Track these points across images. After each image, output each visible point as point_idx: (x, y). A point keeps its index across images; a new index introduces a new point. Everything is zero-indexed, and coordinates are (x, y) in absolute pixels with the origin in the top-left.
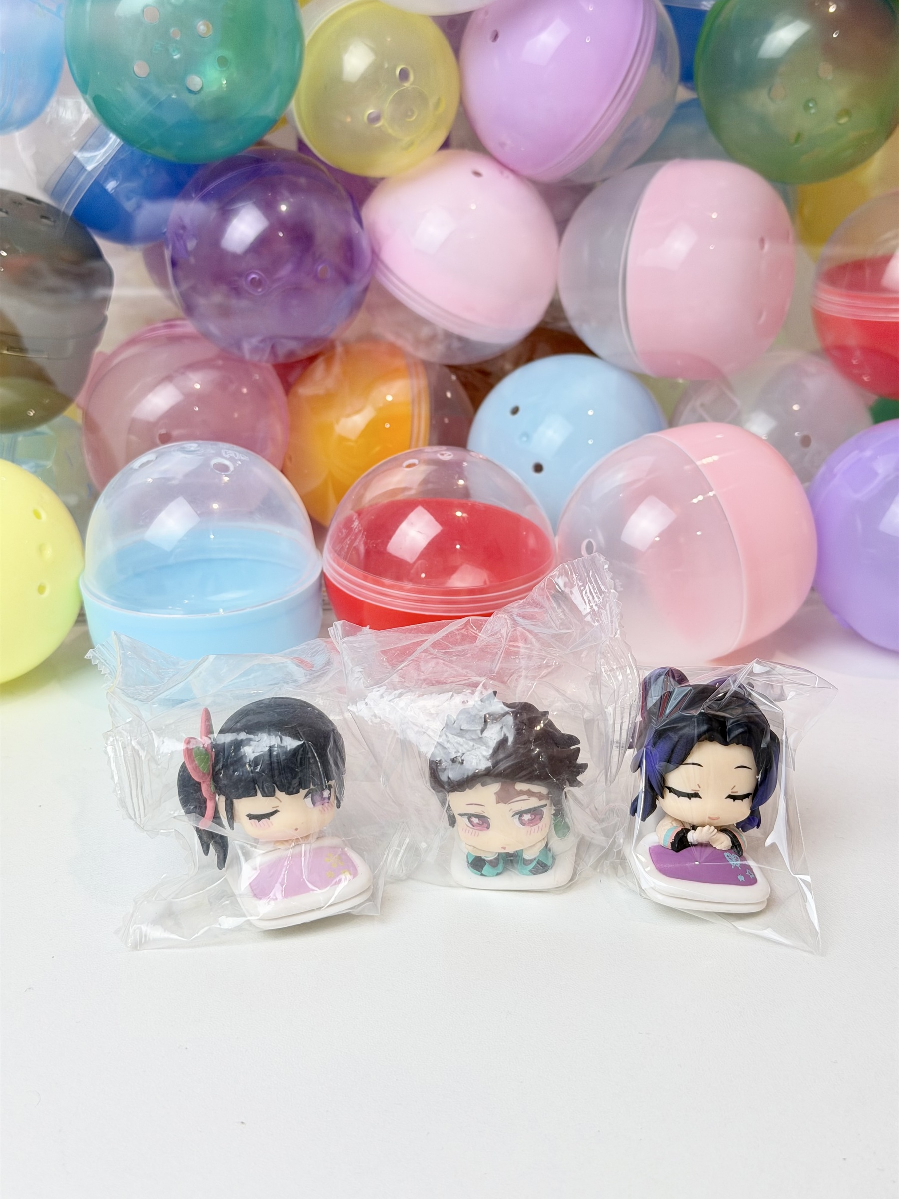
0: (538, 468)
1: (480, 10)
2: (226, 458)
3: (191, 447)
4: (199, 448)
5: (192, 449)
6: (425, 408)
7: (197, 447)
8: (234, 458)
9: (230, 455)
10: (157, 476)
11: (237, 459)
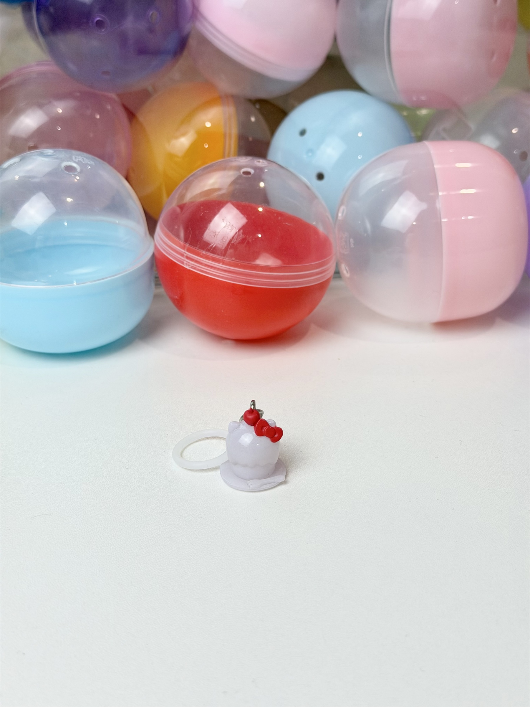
0: (320, 177)
2: (75, 162)
3: (48, 152)
4: (54, 154)
5: (49, 154)
6: (234, 131)
7: (53, 153)
8: (82, 162)
9: (78, 160)
10: (22, 174)
11: (84, 162)
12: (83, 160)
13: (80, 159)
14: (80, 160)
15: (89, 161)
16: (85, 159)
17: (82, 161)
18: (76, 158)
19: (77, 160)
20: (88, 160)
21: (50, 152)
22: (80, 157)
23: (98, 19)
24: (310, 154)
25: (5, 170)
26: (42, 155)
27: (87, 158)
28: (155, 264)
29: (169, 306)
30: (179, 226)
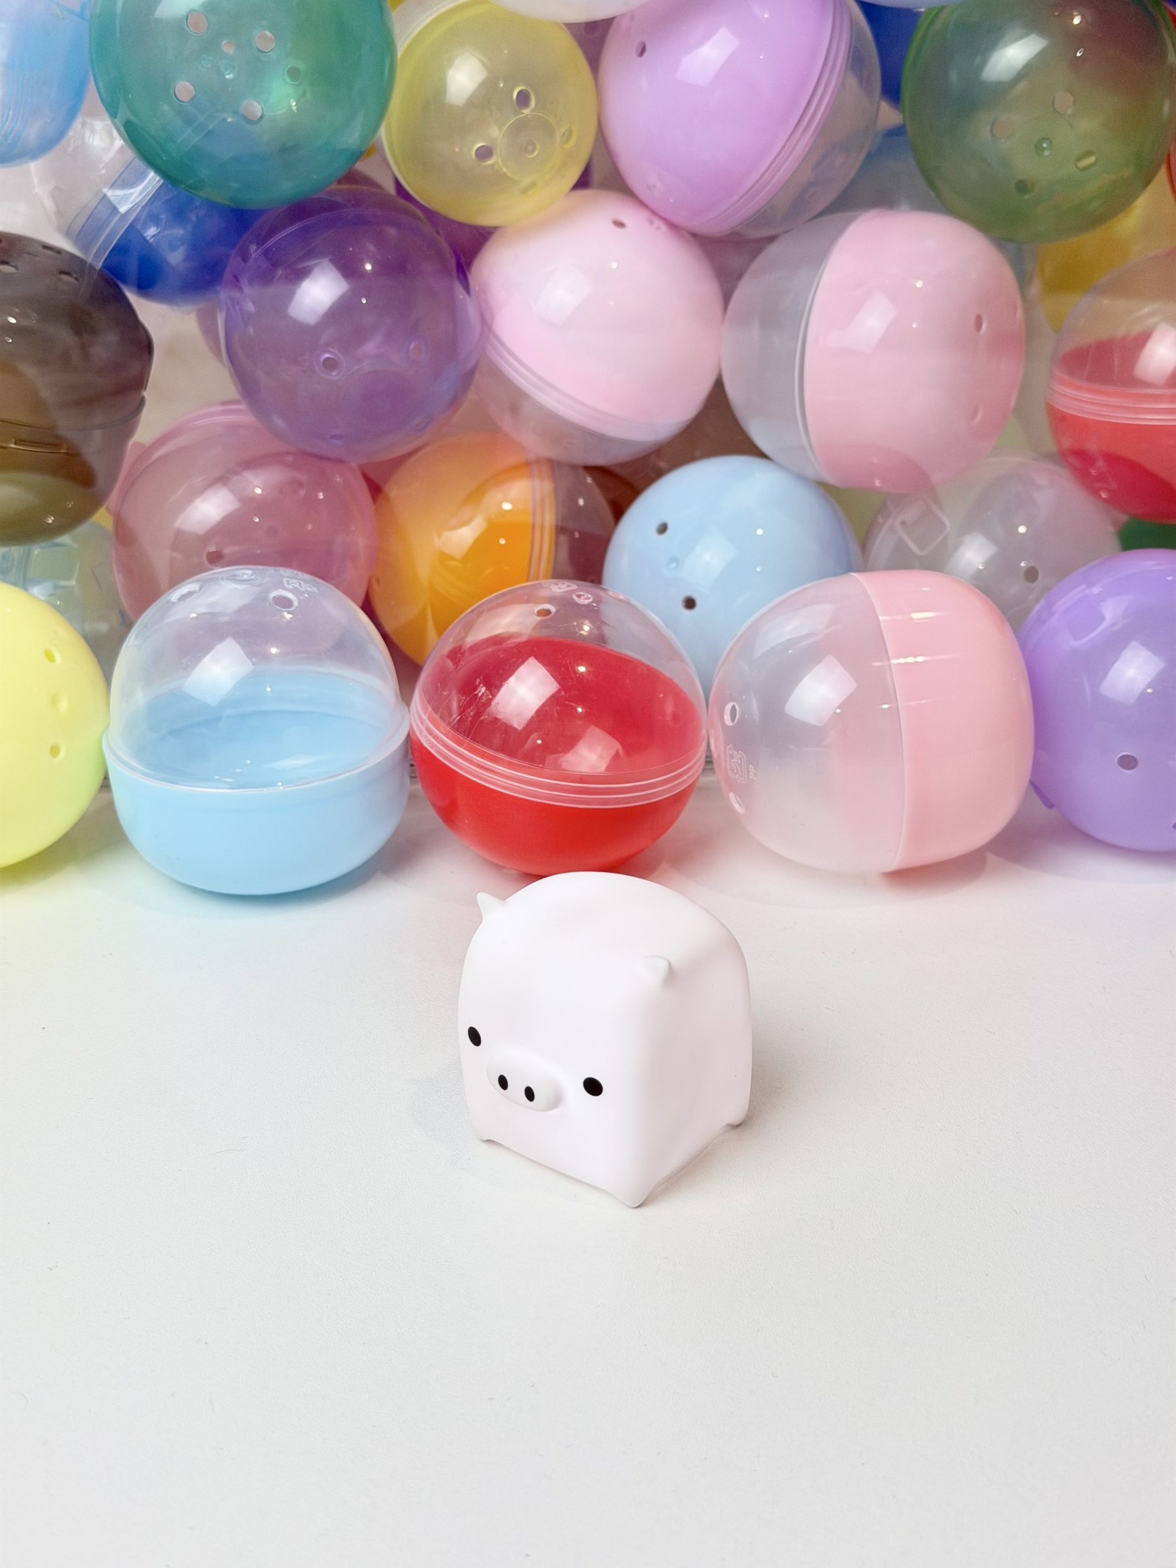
0: (690, 603)
1: (623, 15)
2: (289, 589)
3: (244, 574)
4: (254, 576)
5: (246, 577)
6: (549, 519)
7: (252, 575)
8: (299, 589)
9: (293, 586)
10: (202, 610)
11: (301, 589)
12: (300, 585)
13: (295, 583)
14: (295, 585)
15: (309, 587)
16: (302, 583)
17: (299, 587)
18: (288, 582)
19: (290, 587)
20: (307, 585)
21: (246, 572)
22: (294, 581)
23: (327, 355)
24: (674, 565)
25: (174, 603)
26: (233, 579)
27: (305, 581)
28: (410, 751)
29: (429, 816)
30: (450, 693)
